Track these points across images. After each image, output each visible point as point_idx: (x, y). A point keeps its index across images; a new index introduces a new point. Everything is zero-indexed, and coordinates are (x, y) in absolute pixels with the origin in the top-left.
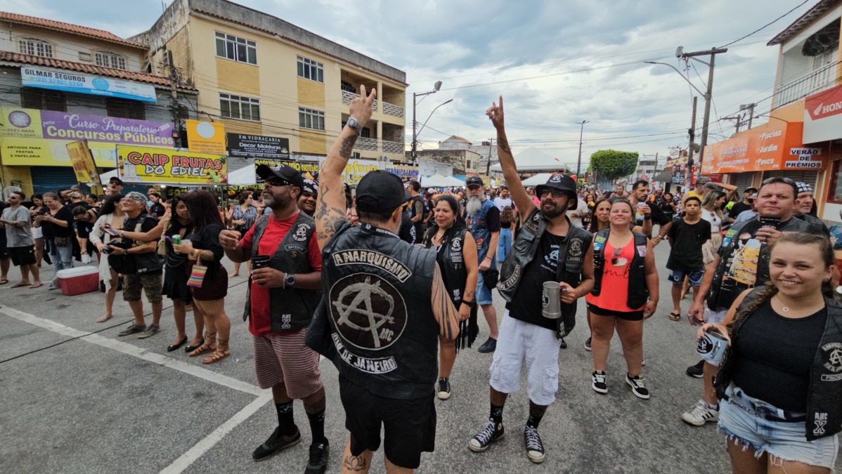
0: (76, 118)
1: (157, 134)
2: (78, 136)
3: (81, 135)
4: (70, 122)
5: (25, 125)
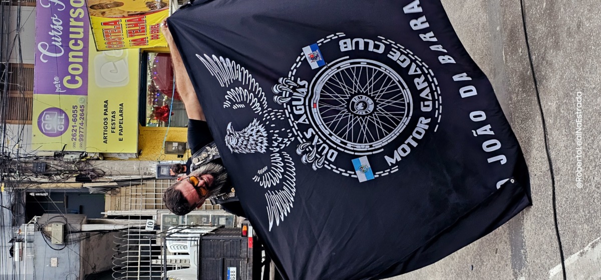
0: (44, 46)
2: (81, 47)
3: (76, 44)
4: (54, 55)
5: (63, 117)
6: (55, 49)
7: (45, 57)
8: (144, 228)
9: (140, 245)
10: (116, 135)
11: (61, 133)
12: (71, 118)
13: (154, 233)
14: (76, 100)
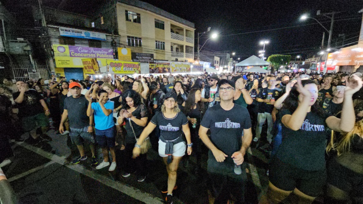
0: (81, 48)
1: (108, 54)
2: (82, 56)
3: (82, 55)
4: (79, 50)
5: (63, 51)
6: (80, 50)
7: (78, 49)
8: (33, 69)
9: (27, 69)
10: (60, 63)
11: (59, 51)
12: (64, 53)
13: (32, 72)
14: (69, 54)
